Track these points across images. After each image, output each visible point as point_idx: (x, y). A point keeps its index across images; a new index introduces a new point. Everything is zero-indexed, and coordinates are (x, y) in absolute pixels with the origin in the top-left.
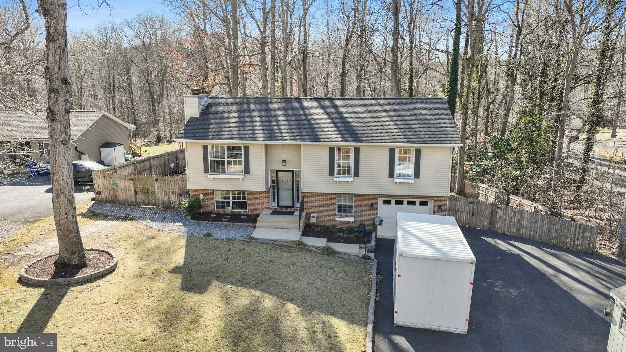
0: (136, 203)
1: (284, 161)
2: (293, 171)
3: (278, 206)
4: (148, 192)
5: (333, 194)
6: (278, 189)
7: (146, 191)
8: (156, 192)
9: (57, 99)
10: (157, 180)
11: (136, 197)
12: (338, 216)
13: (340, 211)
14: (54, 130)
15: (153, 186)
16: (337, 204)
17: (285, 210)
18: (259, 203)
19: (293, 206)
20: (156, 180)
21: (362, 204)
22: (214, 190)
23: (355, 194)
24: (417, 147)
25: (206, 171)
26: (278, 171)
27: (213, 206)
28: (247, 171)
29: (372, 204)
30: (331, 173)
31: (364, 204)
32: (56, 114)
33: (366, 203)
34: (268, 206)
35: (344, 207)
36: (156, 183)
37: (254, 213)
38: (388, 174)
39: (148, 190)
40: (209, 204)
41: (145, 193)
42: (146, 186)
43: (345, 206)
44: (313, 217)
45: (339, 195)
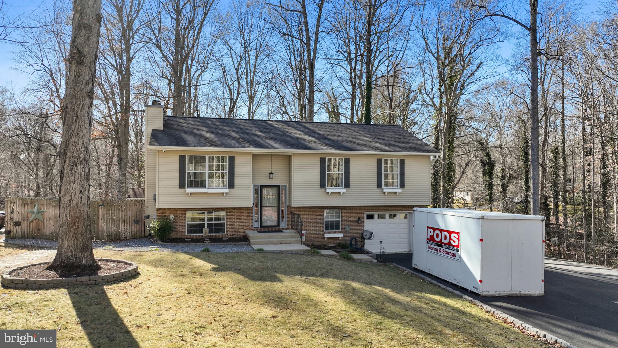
1: (271, 173)
2: (278, 186)
3: (261, 226)
5: (321, 209)
6: (262, 206)
12: (326, 233)
13: (327, 228)
16: (325, 220)
17: (269, 229)
18: (241, 224)
19: (278, 225)
24: (401, 156)
25: (182, 185)
26: (262, 187)
28: (231, 185)
29: (359, 219)
30: (322, 185)
31: (351, 219)
34: (250, 226)
35: (330, 224)
36: (101, 210)
37: (234, 236)
38: (377, 185)
44: (302, 235)
45: (327, 210)
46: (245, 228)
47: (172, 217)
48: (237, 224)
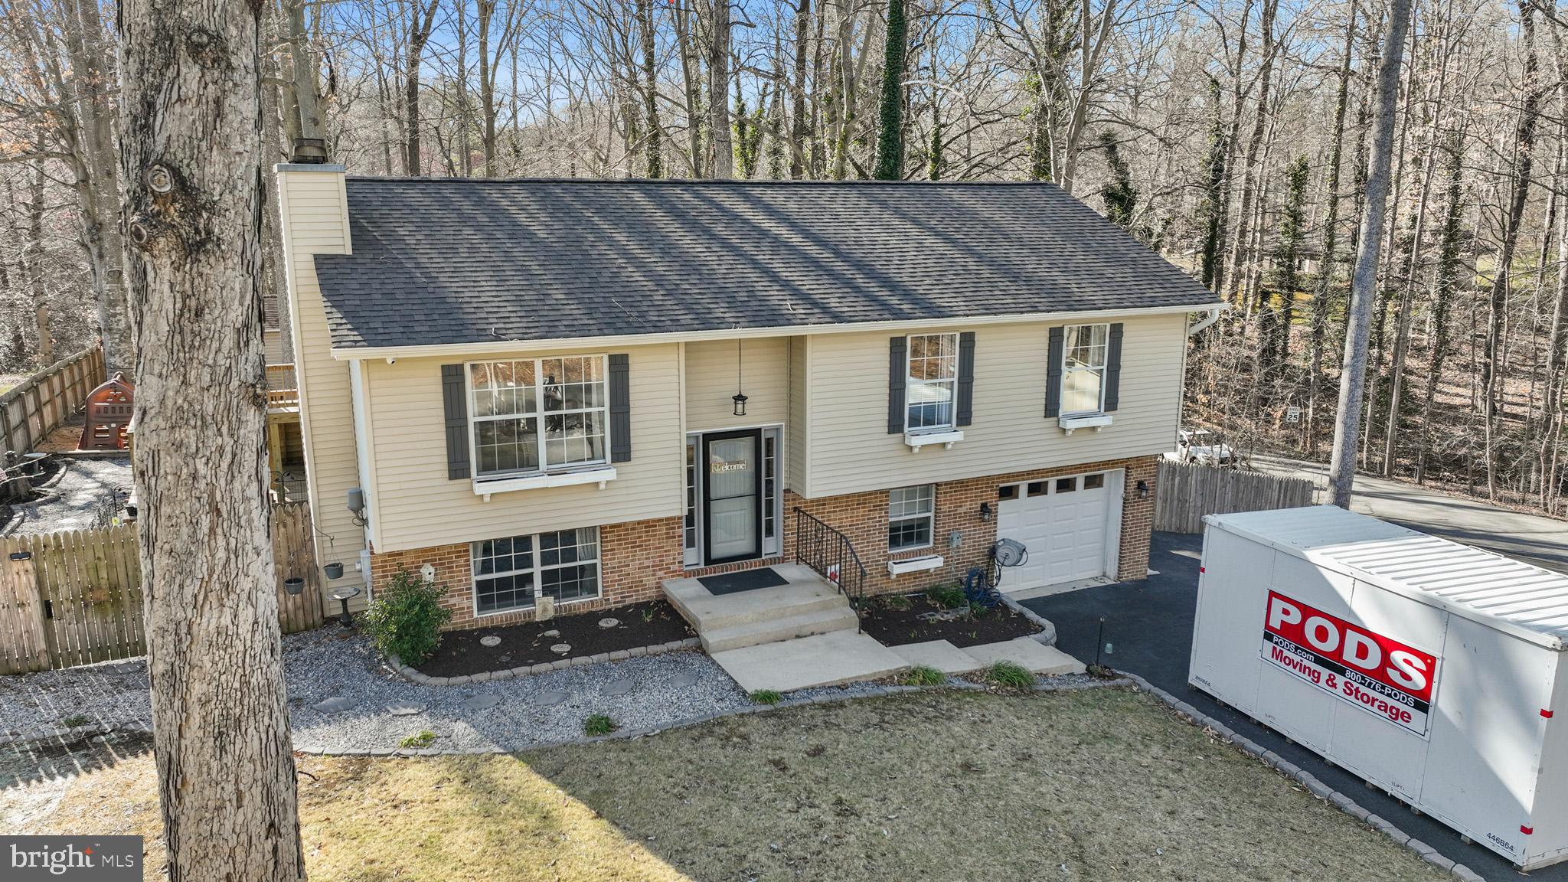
1: (740, 398)
2: (755, 433)
3: (708, 560)
4: (116, 601)
6: (707, 500)
7: (103, 595)
9: (218, 102)
11: (48, 634)
12: (894, 559)
14: (199, 313)
15: (136, 568)
16: (888, 520)
17: (732, 569)
18: (646, 563)
19: (758, 553)
21: (960, 510)
22: (470, 543)
23: (938, 484)
24: (1113, 318)
25: (457, 469)
26: (708, 438)
27: (466, 604)
28: (622, 452)
29: (984, 506)
30: (894, 425)
31: (963, 510)
32: (212, 208)
33: (969, 506)
34: (676, 567)
37: (628, 601)
38: (1042, 407)
39: (115, 588)
40: (451, 602)
41: (99, 604)
42: (104, 574)
44: (833, 576)
45: (896, 491)
47: (428, 573)
48: (634, 565)
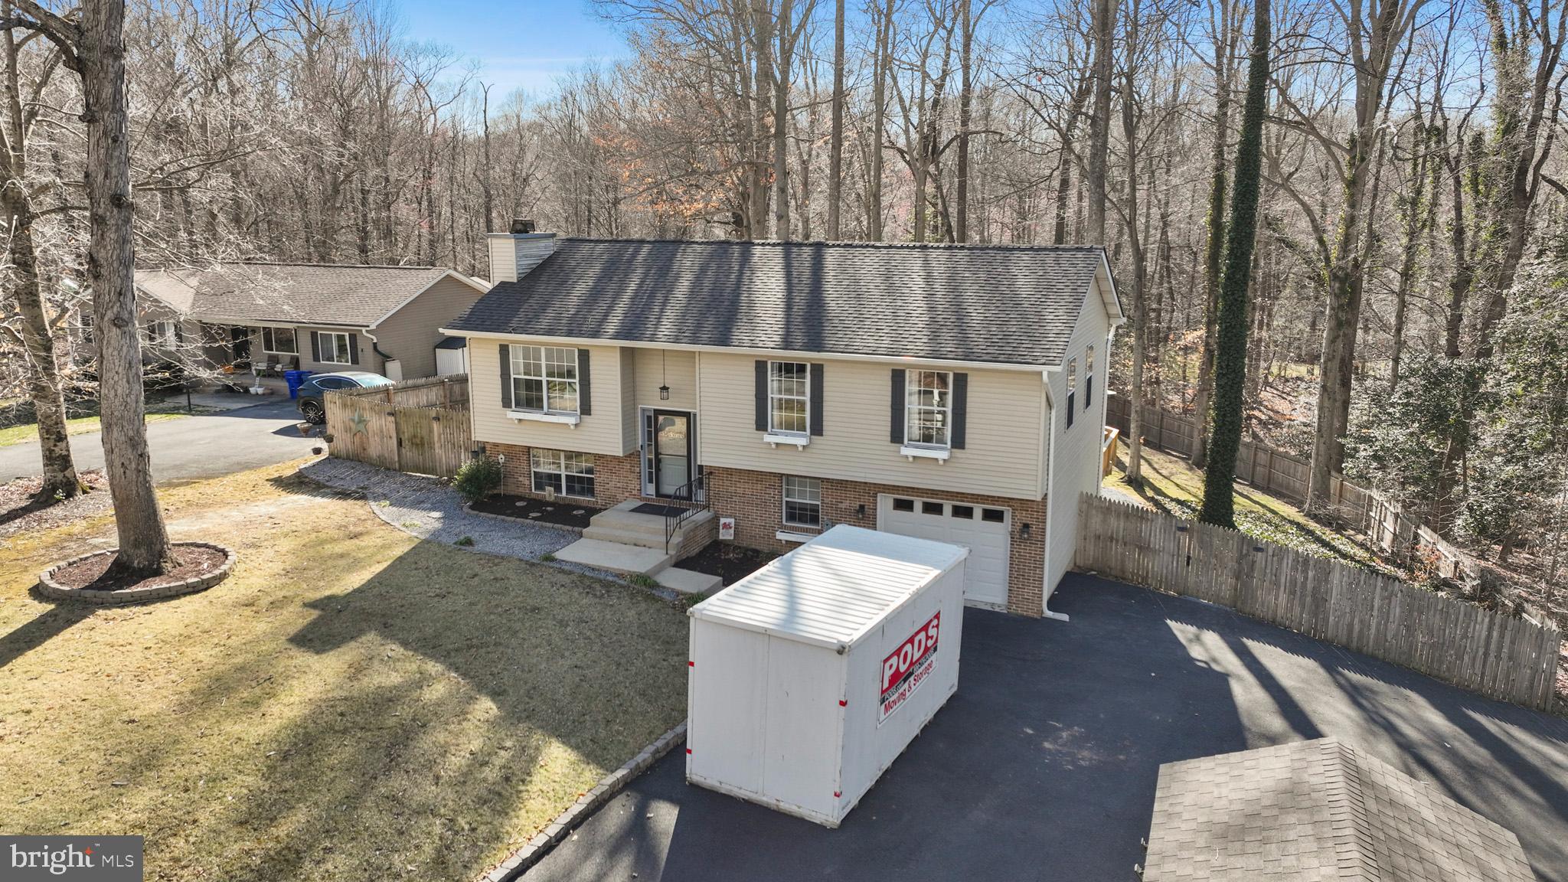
0: (400, 464)
1: (664, 388)
2: (687, 415)
3: (658, 494)
4: (423, 444)
5: (774, 474)
6: (657, 453)
7: (418, 441)
8: (437, 445)
10: (437, 419)
11: (399, 455)
12: (784, 529)
13: (791, 517)
15: (431, 431)
16: (785, 499)
17: (665, 503)
18: (618, 485)
19: (689, 498)
20: (434, 418)
21: (840, 505)
22: (529, 448)
23: (823, 480)
24: (956, 368)
25: (506, 403)
26: (658, 412)
27: (527, 482)
28: (586, 409)
29: (862, 507)
30: (761, 424)
31: (843, 506)
33: (849, 503)
34: (636, 492)
35: (800, 509)
36: (435, 425)
38: (889, 434)
39: (422, 438)
40: (520, 479)
41: (417, 445)
42: (419, 431)
43: (803, 508)
44: (726, 526)
45: (789, 478)
46: (627, 494)
47: (501, 458)
48: (612, 484)
